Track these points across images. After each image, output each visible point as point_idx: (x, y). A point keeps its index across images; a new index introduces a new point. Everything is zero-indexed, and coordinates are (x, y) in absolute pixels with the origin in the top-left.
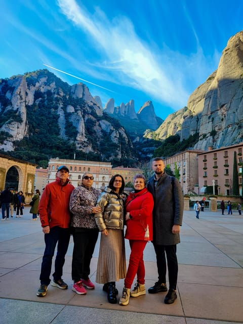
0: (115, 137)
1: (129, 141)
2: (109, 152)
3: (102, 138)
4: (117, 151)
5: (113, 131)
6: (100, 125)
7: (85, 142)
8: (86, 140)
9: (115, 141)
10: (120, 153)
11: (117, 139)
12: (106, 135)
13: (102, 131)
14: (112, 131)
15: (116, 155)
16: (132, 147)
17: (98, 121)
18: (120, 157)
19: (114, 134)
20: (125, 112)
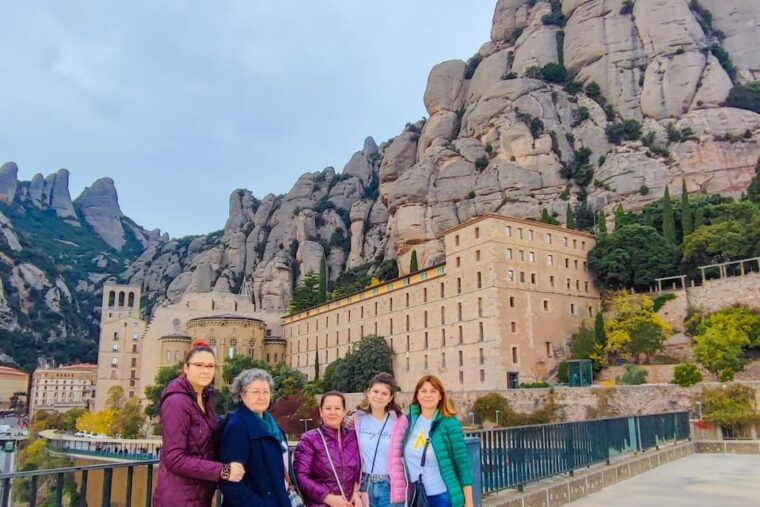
0: (55, 300)
1: (73, 302)
2: (46, 330)
3: (29, 300)
4: (59, 326)
5: (49, 288)
6: (21, 275)
7: (6, 313)
8: (8, 310)
9: (55, 308)
10: (64, 329)
11: (57, 303)
12: (37, 296)
13: (27, 286)
14: (46, 289)
15: (58, 334)
16: (79, 311)
17: (17, 263)
18: (64, 335)
19: (51, 295)
20: (44, 196)
